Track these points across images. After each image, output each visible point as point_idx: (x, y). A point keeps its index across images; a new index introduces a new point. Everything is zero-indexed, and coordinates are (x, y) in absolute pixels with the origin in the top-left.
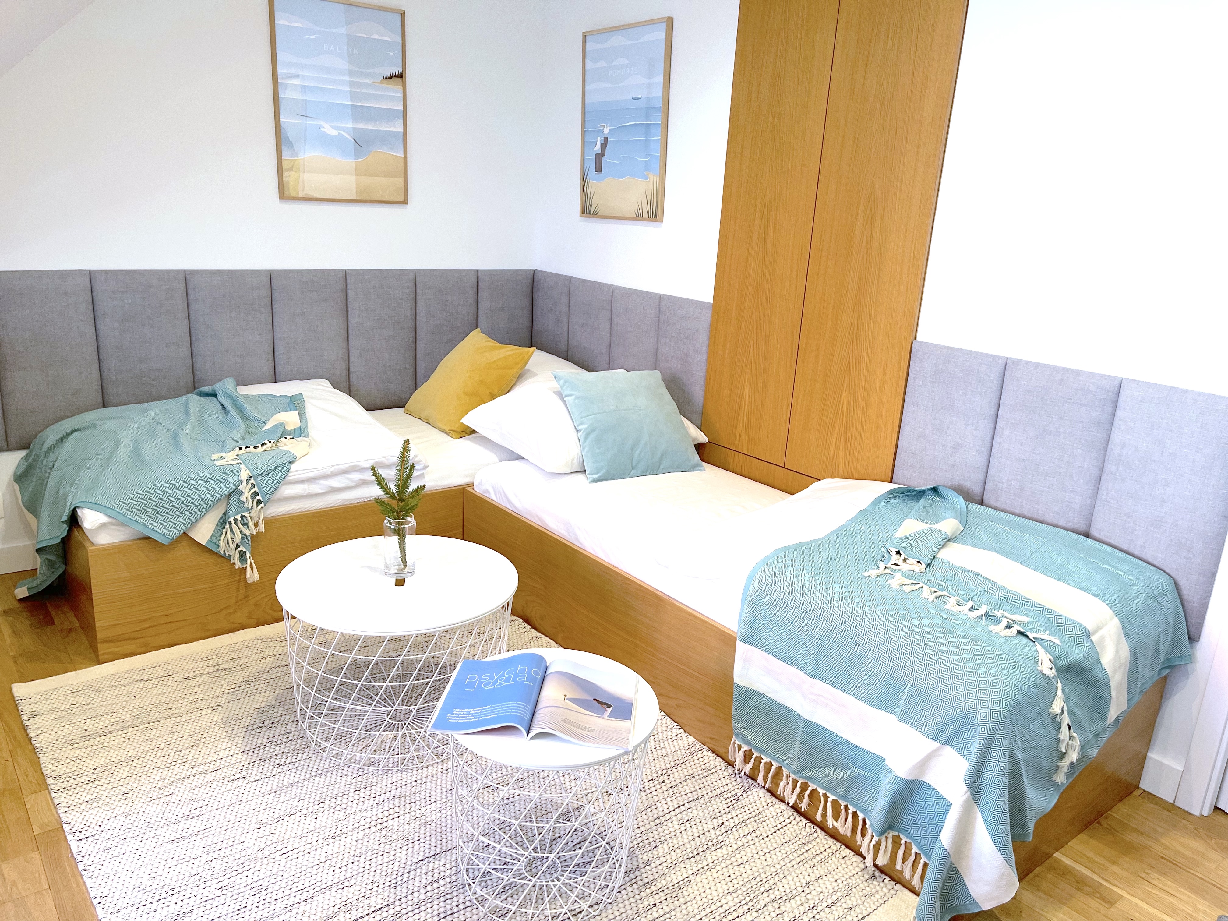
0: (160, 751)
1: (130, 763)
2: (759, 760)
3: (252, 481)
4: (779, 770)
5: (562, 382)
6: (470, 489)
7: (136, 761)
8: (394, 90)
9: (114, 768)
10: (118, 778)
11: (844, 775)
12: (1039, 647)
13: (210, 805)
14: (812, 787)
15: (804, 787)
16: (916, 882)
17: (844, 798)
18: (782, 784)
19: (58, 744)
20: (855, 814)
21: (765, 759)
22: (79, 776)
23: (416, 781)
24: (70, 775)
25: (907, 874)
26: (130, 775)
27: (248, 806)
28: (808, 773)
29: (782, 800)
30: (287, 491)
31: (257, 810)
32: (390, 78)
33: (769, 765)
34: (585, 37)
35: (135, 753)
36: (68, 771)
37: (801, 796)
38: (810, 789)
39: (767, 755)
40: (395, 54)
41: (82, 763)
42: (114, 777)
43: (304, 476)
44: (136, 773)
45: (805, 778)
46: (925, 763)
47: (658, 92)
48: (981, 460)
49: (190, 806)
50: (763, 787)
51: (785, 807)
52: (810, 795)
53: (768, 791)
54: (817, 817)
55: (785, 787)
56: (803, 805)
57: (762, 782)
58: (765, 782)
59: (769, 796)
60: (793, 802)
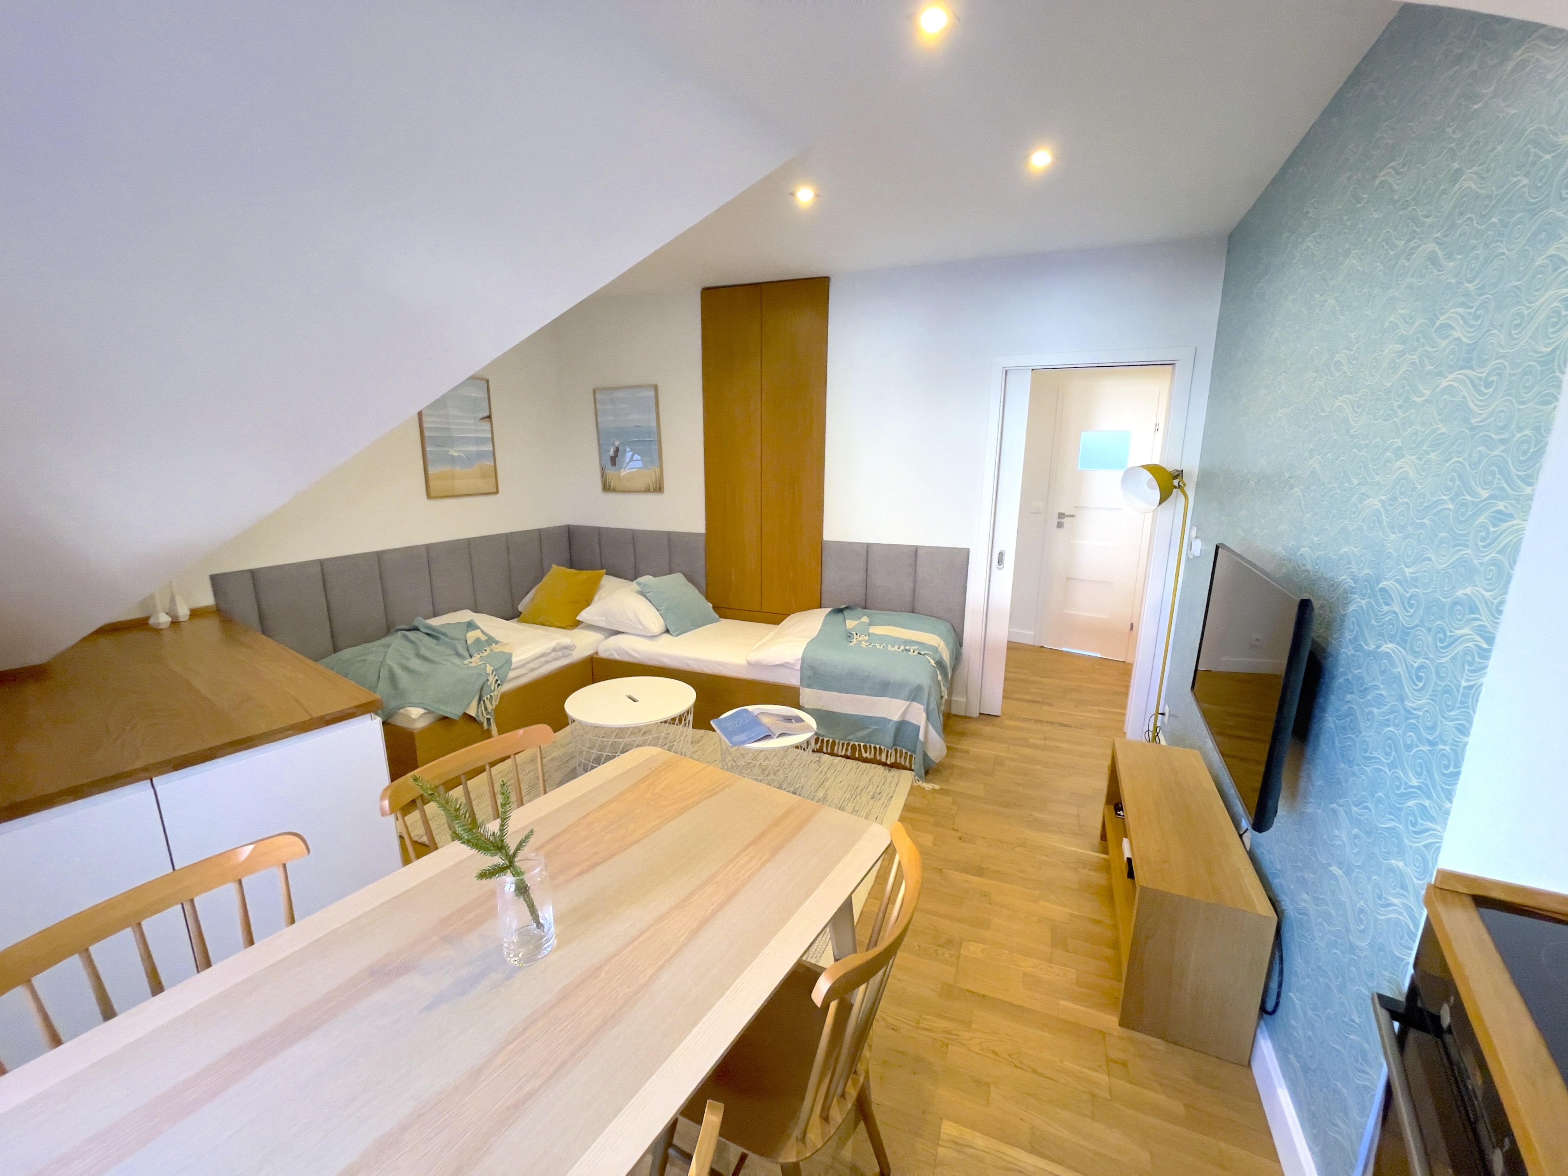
2: (823, 740)
3: (494, 673)
4: (834, 742)
5: (642, 586)
6: (596, 656)
8: (486, 426)
11: (867, 731)
12: (927, 656)
14: (851, 743)
15: (848, 745)
16: (907, 764)
17: (867, 742)
18: (836, 748)
20: (875, 748)
21: (826, 739)
25: (903, 763)
28: (849, 738)
29: (838, 756)
30: (511, 674)
32: (484, 418)
33: (828, 741)
34: (594, 391)
37: (847, 750)
38: (851, 745)
39: (826, 737)
40: (485, 404)
43: (518, 665)
45: (848, 740)
46: (905, 713)
47: (654, 424)
48: (863, 591)
50: (827, 753)
51: (840, 758)
52: (851, 748)
53: (829, 754)
54: (857, 756)
55: (838, 749)
56: (849, 754)
57: (826, 752)
58: (827, 751)
59: (830, 756)
60: (843, 754)
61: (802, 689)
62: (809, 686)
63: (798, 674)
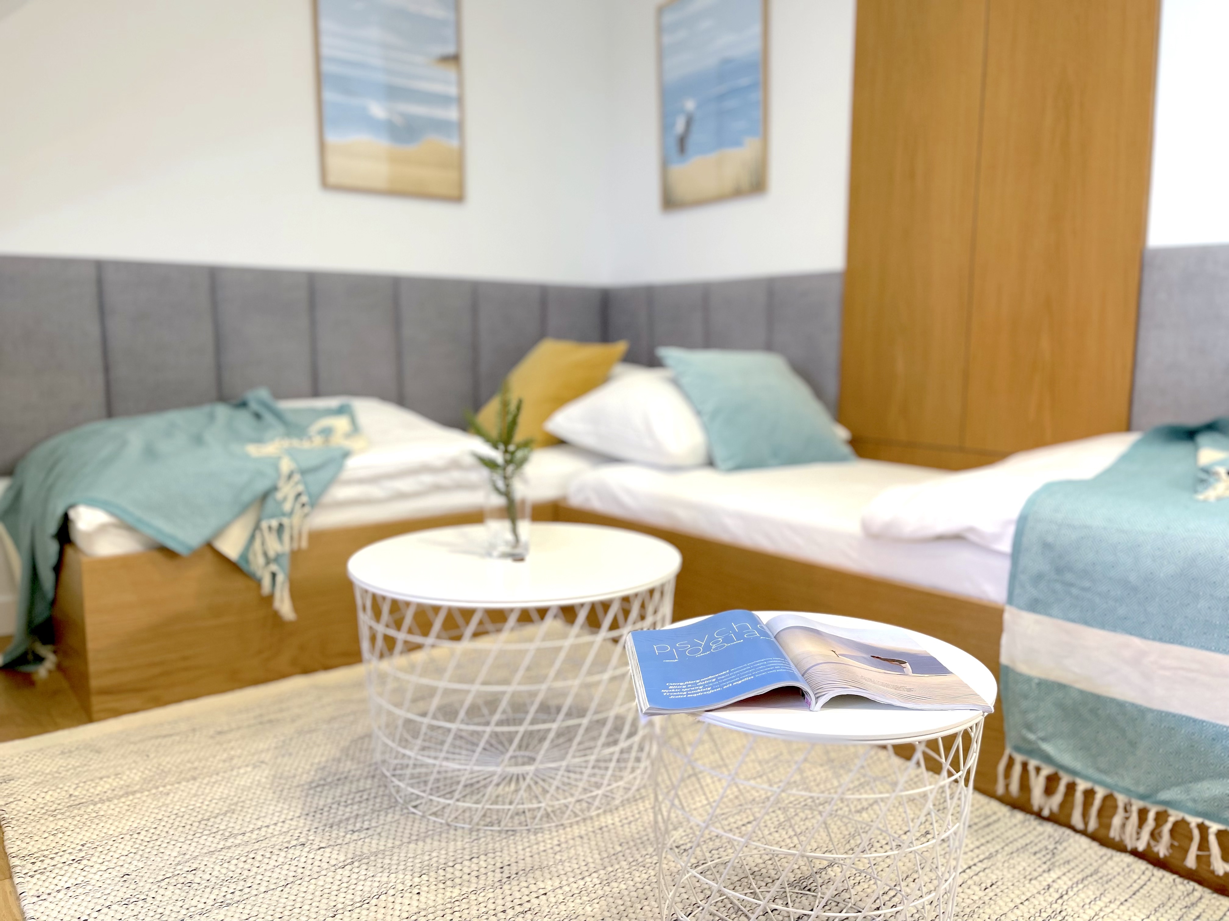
0: (179, 819)
1: (136, 836)
2: (1071, 788)
4: (1109, 802)
7: (143, 833)
9: (111, 843)
10: (116, 856)
13: (255, 886)
14: (1174, 816)
15: (1161, 817)
18: (1117, 821)
19: (35, 816)
21: (1082, 786)
22: (59, 854)
23: (559, 845)
24: (46, 853)
26: (134, 851)
27: (312, 887)
29: (1120, 847)
31: (327, 891)
33: (1089, 794)
35: (143, 822)
36: (44, 848)
37: (1155, 835)
38: (1171, 820)
39: (1086, 778)
41: (66, 838)
42: (111, 854)
44: (142, 848)
45: (1162, 803)
49: (224, 889)
50: (1083, 833)
51: (1128, 859)
52: (1172, 832)
53: (1093, 837)
54: (1191, 862)
55: (1123, 826)
56: (1162, 850)
57: (1080, 826)
58: (1086, 824)
59: (1095, 845)
60: (1141, 846)
61: (1010, 615)
62: (1034, 606)
63: (1004, 566)
